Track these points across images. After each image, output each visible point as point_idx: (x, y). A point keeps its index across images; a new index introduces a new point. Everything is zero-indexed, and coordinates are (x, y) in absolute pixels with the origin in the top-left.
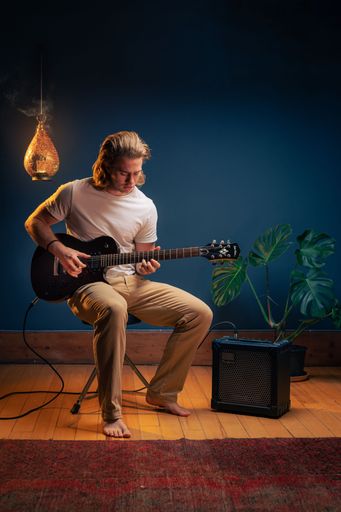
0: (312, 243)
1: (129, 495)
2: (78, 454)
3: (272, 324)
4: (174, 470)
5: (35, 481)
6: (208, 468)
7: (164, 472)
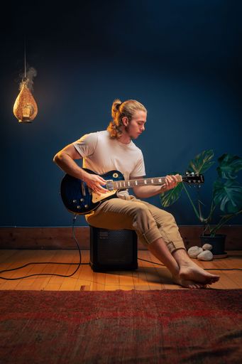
0: (228, 163)
1: (89, 322)
2: (59, 298)
3: (202, 219)
4: (124, 308)
5: (26, 314)
6: (148, 306)
7: (117, 309)
